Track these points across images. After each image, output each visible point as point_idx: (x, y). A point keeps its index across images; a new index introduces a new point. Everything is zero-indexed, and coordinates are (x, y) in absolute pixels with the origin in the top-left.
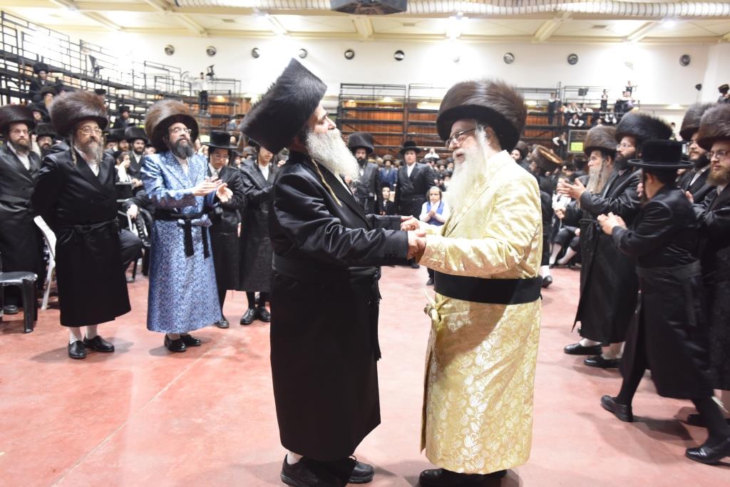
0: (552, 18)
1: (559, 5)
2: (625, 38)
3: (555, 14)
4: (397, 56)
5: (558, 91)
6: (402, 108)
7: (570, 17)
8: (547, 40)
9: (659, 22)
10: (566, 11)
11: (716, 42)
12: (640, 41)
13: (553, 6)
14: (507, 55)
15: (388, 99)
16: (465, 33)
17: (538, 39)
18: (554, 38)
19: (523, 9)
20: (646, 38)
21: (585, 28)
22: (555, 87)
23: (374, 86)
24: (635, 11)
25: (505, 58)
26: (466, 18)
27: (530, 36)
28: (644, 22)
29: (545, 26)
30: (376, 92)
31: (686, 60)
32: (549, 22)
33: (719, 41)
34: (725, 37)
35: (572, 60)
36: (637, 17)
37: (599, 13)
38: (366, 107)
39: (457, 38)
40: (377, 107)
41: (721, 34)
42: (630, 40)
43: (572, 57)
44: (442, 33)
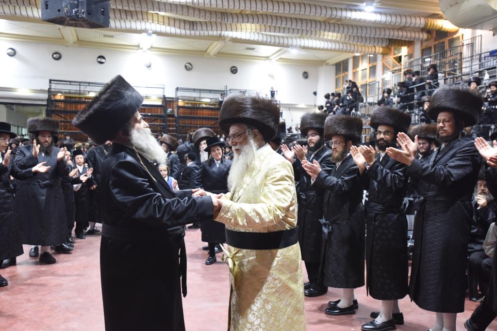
0: (218, 41)
1: (223, 32)
2: (267, 58)
3: (220, 38)
4: (99, 60)
5: (225, 92)
7: (230, 41)
8: (215, 55)
9: (288, 49)
10: (228, 36)
11: (322, 65)
12: (277, 61)
13: (219, 32)
14: (187, 64)
15: (92, 93)
16: (154, 46)
17: (209, 54)
18: (220, 54)
19: (197, 33)
20: (280, 59)
21: (241, 49)
22: (223, 90)
23: (80, 82)
24: (273, 41)
25: (186, 66)
26: (154, 36)
27: (203, 51)
28: (278, 48)
29: (213, 46)
30: (82, 88)
31: (306, 75)
32: (216, 43)
33: (324, 64)
34: (327, 62)
35: (234, 71)
36: (274, 45)
37: (250, 40)
38: (73, 100)
39: (148, 49)
40: (83, 100)
41: (324, 60)
42: (271, 60)
43: (233, 69)
44: (137, 44)
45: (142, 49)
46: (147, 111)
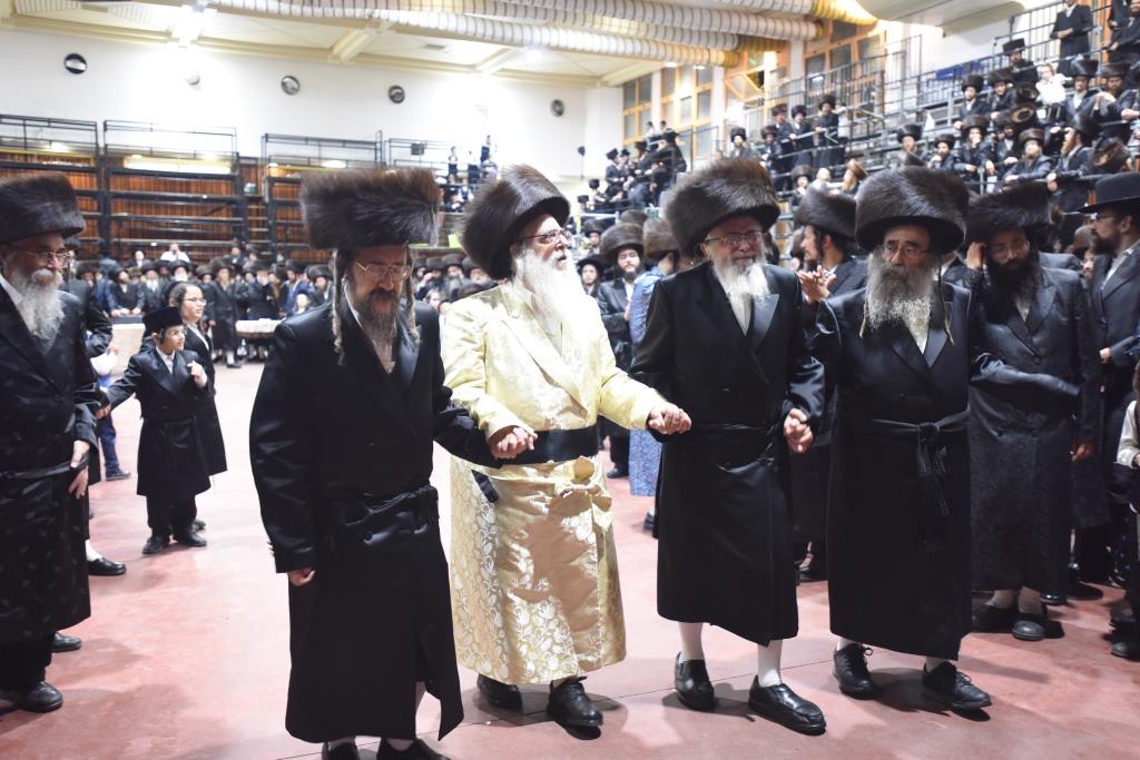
0: (363, 27)
1: (377, 11)
2: (473, 67)
3: (370, 22)
4: (70, 64)
5: (378, 145)
6: (92, 165)
7: (391, 28)
8: (352, 60)
9: (521, 50)
10: (388, 20)
11: (593, 85)
12: (494, 74)
13: (368, 11)
14: (287, 80)
15: (58, 145)
16: (206, 34)
17: (337, 57)
18: (365, 58)
19: (318, 11)
20: (503, 70)
21: (413, 47)
22: (373, 139)
23: (24, 119)
24: (489, 32)
25: (284, 84)
26: (213, 12)
27: (323, 49)
28: (499, 47)
29: (348, 39)
30: (31, 133)
31: (558, 108)
32: (356, 32)
33: (598, 84)
34: (605, 79)
35: (397, 96)
36: (492, 40)
37: (437, 29)
38: (9, 160)
39: (193, 42)
40: (35, 161)
41: (598, 74)
42: (480, 72)
43: (395, 91)
44: (164, 30)
45: (177, 40)
46: (193, 188)
